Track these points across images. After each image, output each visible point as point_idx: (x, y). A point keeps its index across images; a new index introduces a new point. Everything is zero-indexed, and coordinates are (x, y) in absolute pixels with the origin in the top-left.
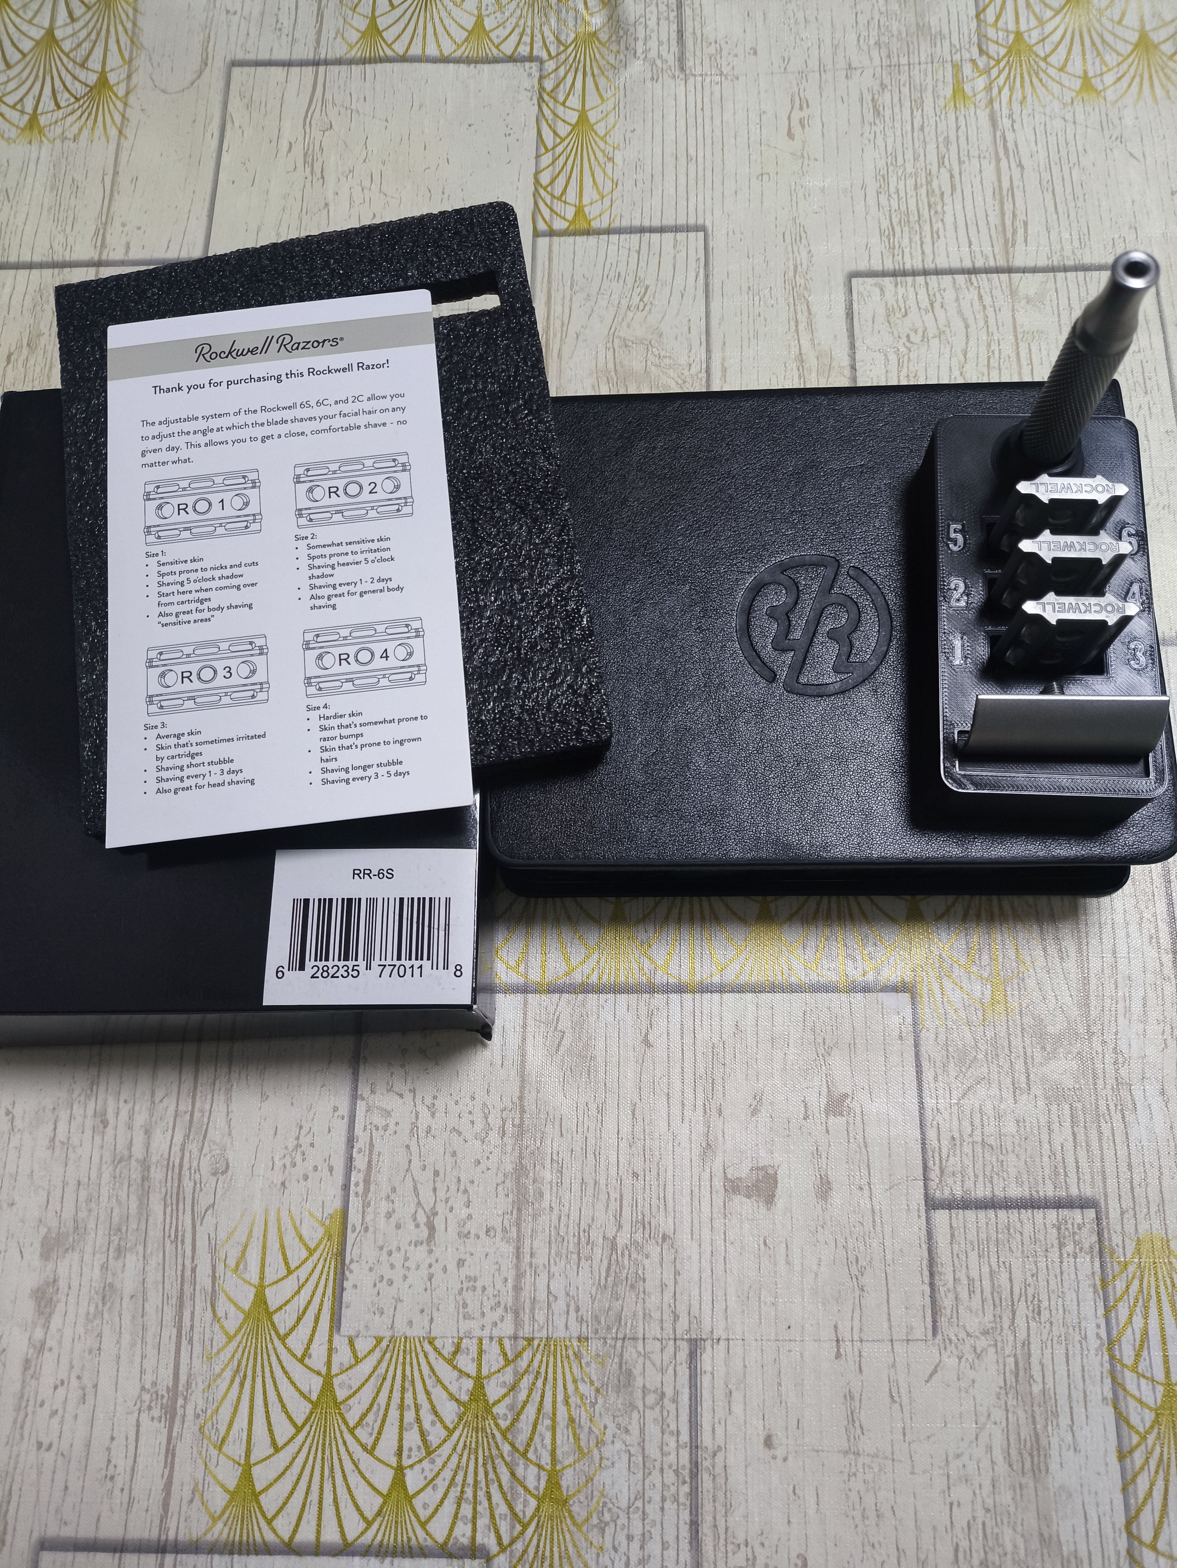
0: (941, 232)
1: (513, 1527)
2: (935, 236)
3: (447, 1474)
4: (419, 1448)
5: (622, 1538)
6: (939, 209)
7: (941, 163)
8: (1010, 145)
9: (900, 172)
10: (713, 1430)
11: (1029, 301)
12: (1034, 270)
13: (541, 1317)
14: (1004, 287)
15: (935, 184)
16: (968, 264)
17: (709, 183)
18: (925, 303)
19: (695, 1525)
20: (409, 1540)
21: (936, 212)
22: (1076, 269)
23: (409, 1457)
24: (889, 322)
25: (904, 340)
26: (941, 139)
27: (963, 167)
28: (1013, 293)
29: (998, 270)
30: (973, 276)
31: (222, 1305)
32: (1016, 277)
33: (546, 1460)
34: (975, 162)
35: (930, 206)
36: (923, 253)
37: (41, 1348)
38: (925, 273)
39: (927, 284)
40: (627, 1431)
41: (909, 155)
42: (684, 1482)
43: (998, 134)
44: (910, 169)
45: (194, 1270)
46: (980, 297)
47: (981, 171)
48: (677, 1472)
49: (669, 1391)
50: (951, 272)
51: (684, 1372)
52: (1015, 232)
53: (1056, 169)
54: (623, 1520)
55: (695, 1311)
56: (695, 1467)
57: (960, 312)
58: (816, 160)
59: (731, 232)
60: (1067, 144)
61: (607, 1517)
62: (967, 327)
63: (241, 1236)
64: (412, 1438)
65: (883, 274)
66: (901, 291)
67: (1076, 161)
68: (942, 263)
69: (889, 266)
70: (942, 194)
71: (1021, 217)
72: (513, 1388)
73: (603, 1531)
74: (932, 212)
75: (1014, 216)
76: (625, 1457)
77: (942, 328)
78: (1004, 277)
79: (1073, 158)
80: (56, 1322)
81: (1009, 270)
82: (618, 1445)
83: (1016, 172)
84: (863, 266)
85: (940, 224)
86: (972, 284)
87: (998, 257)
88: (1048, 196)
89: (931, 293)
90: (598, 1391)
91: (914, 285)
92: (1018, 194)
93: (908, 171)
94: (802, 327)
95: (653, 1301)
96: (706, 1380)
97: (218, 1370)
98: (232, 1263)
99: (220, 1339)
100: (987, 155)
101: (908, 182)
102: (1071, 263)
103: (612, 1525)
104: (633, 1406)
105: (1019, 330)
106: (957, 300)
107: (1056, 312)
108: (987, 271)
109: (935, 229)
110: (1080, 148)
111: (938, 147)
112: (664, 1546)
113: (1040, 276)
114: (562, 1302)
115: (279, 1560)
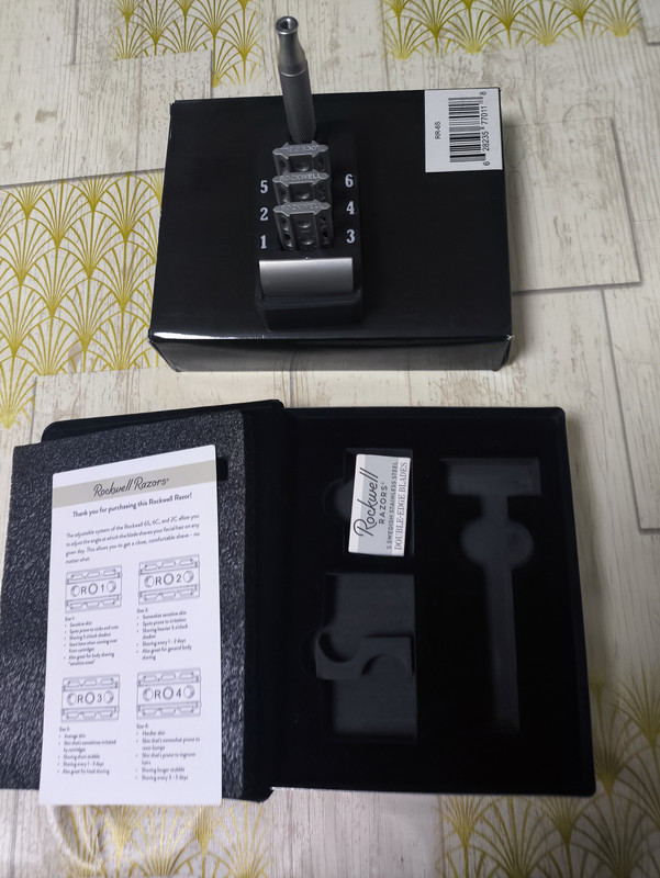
3: (167, 16)
4: (178, 22)
5: (103, 7)
10: (68, 40)
13: (132, 65)
23: (181, 19)
31: (260, 52)
33: (130, 24)
37: (332, 31)
40: (100, 36)
42: (80, 24)
48: (82, 27)
49: (84, 49)
51: (78, 54)
54: (103, 12)
55: (72, 74)
56: (76, 28)
63: (255, 75)
64: (181, 24)
72: (142, 43)
76: (101, 28)
80: (328, 39)
82: (103, 32)
90: (111, 46)
95: (88, 73)
98: (257, 66)
99: (259, 43)
103: (107, 9)
104: (98, 43)
112: (88, 7)
114: (123, 70)
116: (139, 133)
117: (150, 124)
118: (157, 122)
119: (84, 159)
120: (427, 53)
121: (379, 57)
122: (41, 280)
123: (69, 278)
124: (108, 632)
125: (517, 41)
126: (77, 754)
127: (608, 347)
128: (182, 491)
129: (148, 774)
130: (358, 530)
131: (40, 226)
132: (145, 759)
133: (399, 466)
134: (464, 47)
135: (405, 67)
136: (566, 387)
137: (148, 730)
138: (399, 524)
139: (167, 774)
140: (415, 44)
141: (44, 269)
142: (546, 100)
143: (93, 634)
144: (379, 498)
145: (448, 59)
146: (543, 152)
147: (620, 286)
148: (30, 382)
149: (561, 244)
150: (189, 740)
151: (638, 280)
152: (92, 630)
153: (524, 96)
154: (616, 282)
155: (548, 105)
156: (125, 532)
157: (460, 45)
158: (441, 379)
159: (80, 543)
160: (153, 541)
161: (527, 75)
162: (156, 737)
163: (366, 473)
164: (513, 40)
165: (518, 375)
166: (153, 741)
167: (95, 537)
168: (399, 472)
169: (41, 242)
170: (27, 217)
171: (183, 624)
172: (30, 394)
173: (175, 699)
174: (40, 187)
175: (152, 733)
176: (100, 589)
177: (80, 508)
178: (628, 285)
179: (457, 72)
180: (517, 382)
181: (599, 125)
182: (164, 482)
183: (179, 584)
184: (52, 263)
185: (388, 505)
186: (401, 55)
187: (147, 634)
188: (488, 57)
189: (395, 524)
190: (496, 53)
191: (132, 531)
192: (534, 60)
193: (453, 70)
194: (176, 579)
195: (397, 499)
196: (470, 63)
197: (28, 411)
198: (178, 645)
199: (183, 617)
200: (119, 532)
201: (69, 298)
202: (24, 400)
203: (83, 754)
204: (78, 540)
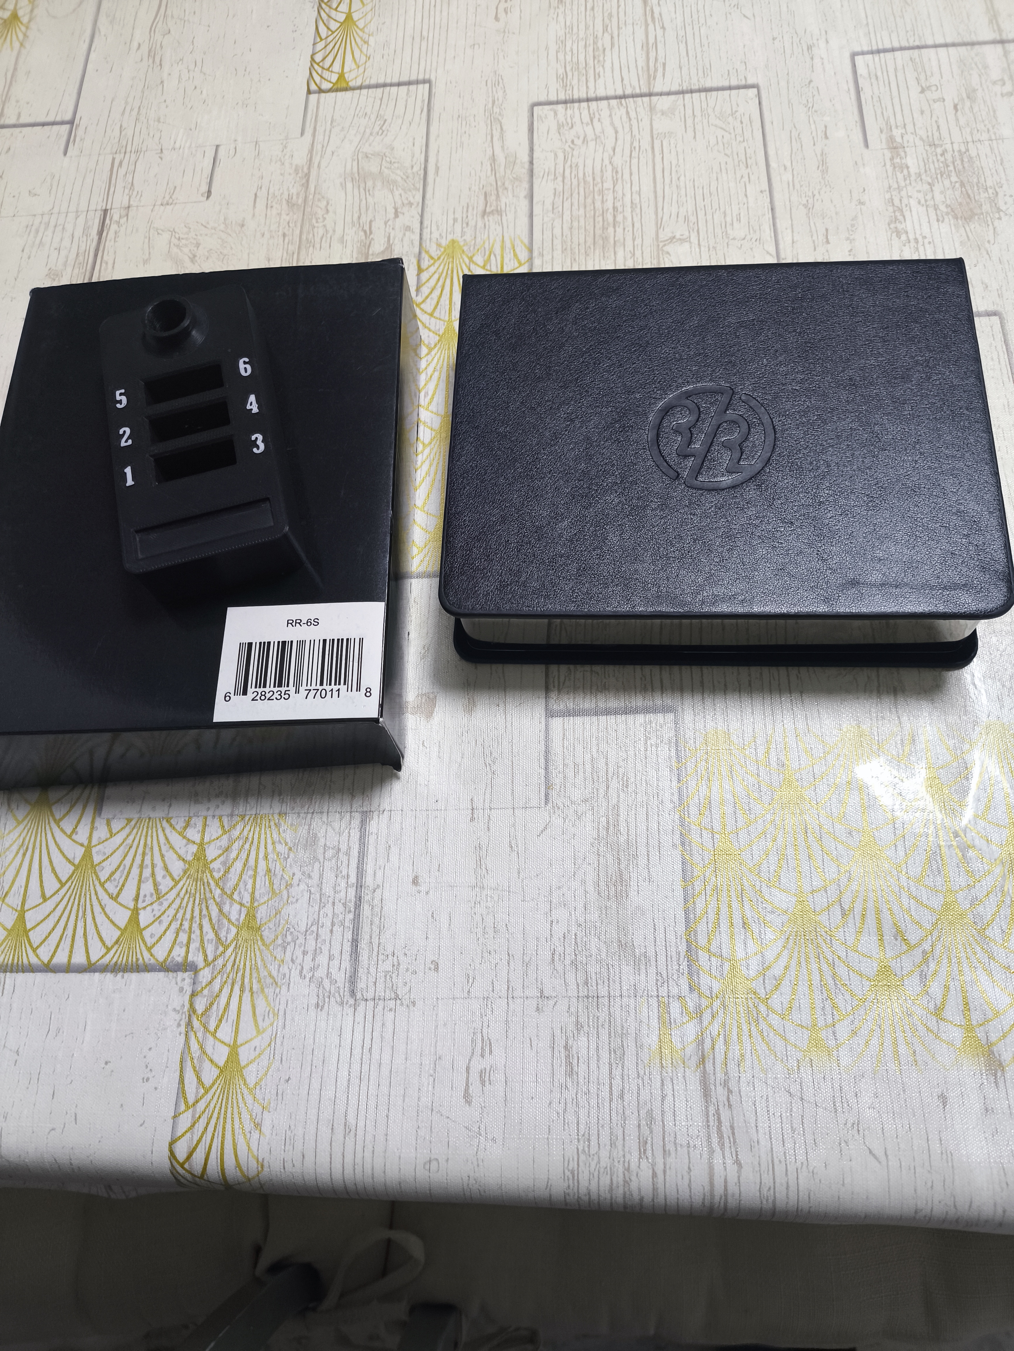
0: (602, 74)
1: (217, 948)
2: (597, 76)
4: (152, 895)
5: (299, 953)
6: (601, 58)
7: (605, 29)
8: (656, 15)
9: (575, 38)
10: (375, 873)
11: (663, 113)
12: (669, 94)
14: (645, 105)
15: (600, 44)
16: (620, 92)
17: (435, 52)
18: (586, 119)
19: (355, 942)
20: (137, 960)
21: (599, 61)
22: (699, 91)
23: (144, 901)
24: (559, 133)
25: (570, 143)
26: (606, 15)
27: (621, 31)
28: (652, 109)
29: (642, 95)
30: (623, 100)
32: (654, 99)
34: (630, 28)
35: (594, 57)
36: (587, 87)
38: (588, 100)
39: (589, 107)
40: (309, 877)
41: (582, 26)
42: (350, 912)
43: (648, 8)
44: (582, 34)
46: (628, 113)
47: (633, 33)
48: (345, 905)
50: (607, 98)
51: (356, 835)
52: (656, 70)
53: (689, 29)
54: (301, 940)
56: (359, 900)
57: (612, 124)
58: (514, 33)
59: (449, 83)
60: (698, 11)
62: (616, 132)
65: (558, 103)
66: (569, 112)
67: (704, 22)
68: (601, 93)
69: (562, 97)
70: (604, 50)
71: (661, 60)
73: (285, 949)
74: (596, 62)
75: (656, 59)
76: (307, 895)
77: (598, 134)
78: (646, 99)
79: (702, 21)
81: (650, 95)
82: (303, 886)
83: (660, 32)
84: (543, 98)
85: (601, 69)
86: (622, 105)
87: (642, 87)
88: (683, 46)
89: (591, 112)
90: (290, 849)
91: (579, 108)
92: (660, 46)
93: (581, 36)
94: (495, 139)
96: (372, 839)
100: (639, 23)
101: (580, 43)
102: (697, 87)
103: (292, 944)
104: (316, 859)
105: (655, 132)
106: (610, 116)
107: (683, 119)
108: (633, 96)
109: (597, 71)
110: (707, 13)
111: (603, 20)
112: (331, 958)
113: (673, 97)
115: (39, 977)
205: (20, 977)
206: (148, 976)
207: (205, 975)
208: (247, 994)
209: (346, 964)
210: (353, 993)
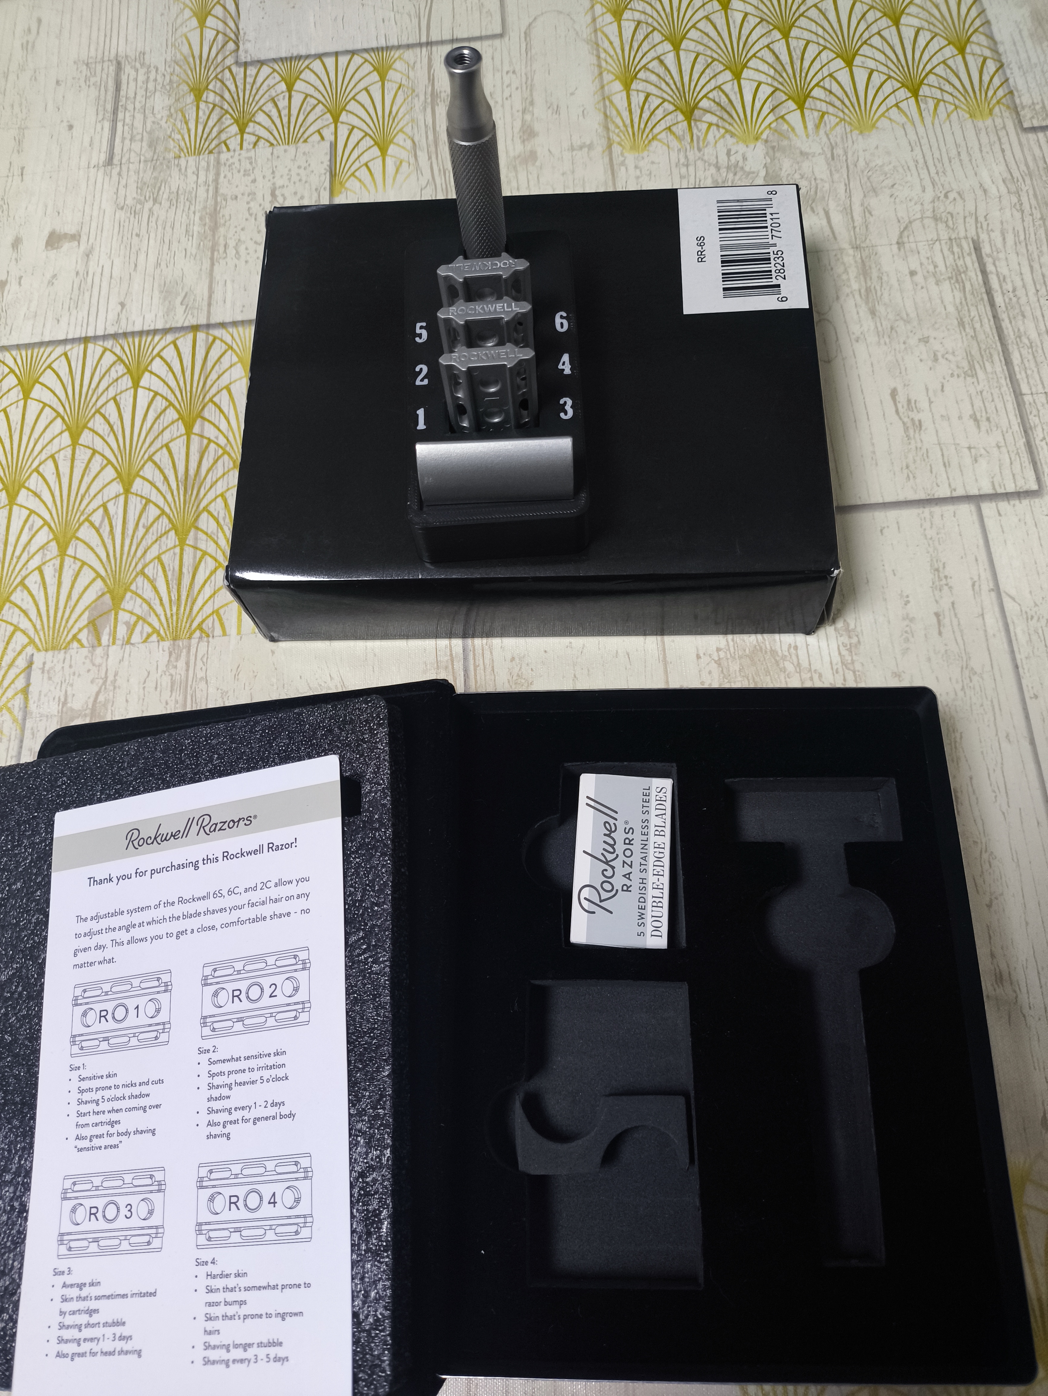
1: (223, 76)
3: (261, 92)
4: (279, 100)
5: (160, 79)
10: (102, 129)
13: (203, 164)
19: (118, 90)
20: (283, 64)
23: (284, 96)
31: (409, 144)
33: (202, 105)
37: (524, 112)
40: (154, 122)
42: (122, 106)
45: (430, 158)
48: (126, 109)
49: (127, 142)
51: (117, 150)
54: (159, 87)
55: (107, 179)
56: (115, 111)
61: (168, 87)
63: (401, 176)
64: (283, 103)
72: (220, 132)
73: (171, 81)
76: (156, 111)
80: (518, 124)
82: (159, 116)
90: (170, 137)
95: (133, 177)
96: (104, 149)
97: (407, 116)
98: (405, 165)
99: (408, 130)
103: (165, 83)
104: (150, 133)
112: (136, 80)
114: (190, 171)
115: (359, 46)
116: (212, 265)
117: (231, 252)
118: (242, 249)
119: (123, 305)
120: (675, 144)
121: (599, 149)
122: (46, 496)
123: (93, 491)
124: (145, 1090)
125: (817, 127)
126: (82, 1319)
127: (993, 594)
128: (279, 836)
129: (214, 1355)
130: (586, 904)
131: (47, 410)
132: (210, 1326)
133: (654, 793)
134: (733, 135)
135: (641, 164)
136: (929, 660)
137: (216, 1270)
138: (657, 893)
139: (250, 1353)
140: (656, 131)
141: (52, 479)
142: (867, 211)
143: (119, 1093)
144: (620, 847)
145: (709, 152)
146: (868, 290)
147: (1007, 496)
148: (21, 663)
149: (906, 429)
150: (291, 1286)
151: (1035, 487)
152: (117, 1087)
153: (832, 205)
154: (1000, 491)
155: (872, 219)
156: (179, 910)
157: (727, 131)
158: (718, 650)
159: (100, 932)
160: (227, 925)
161: (836, 176)
162: (231, 1282)
163: (597, 805)
164: (810, 125)
165: (845, 639)
166: (226, 1289)
167: (124, 920)
168: (653, 803)
169: (48, 436)
170: (27, 396)
171: (280, 1073)
172: (20, 683)
173: (267, 1211)
174: (49, 349)
175: (222, 1276)
176: (132, 1012)
177: (100, 871)
178: (1020, 495)
179: (724, 172)
180: (844, 652)
181: (956, 249)
182: (249, 820)
183: (273, 1001)
184: (64, 468)
185: (636, 859)
186: (634, 147)
187: (215, 1093)
188: (773, 149)
189: (651, 892)
190: (785, 143)
191: (191, 908)
192: (846, 153)
193: (718, 168)
194: (268, 991)
195: (651, 850)
196: (745, 158)
197: (16, 711)
198: (271, 1111)
199: (279, 1060)
200: (168, 912)
201: (92, 524)
202: (10, 693)
203: (95, 1319)
204: (95, 926)
205: (374, 45)
206: (273, 55)
207: (230, 61)
208: (197, 53)
209: (124, 78)
210: (119, 63)
